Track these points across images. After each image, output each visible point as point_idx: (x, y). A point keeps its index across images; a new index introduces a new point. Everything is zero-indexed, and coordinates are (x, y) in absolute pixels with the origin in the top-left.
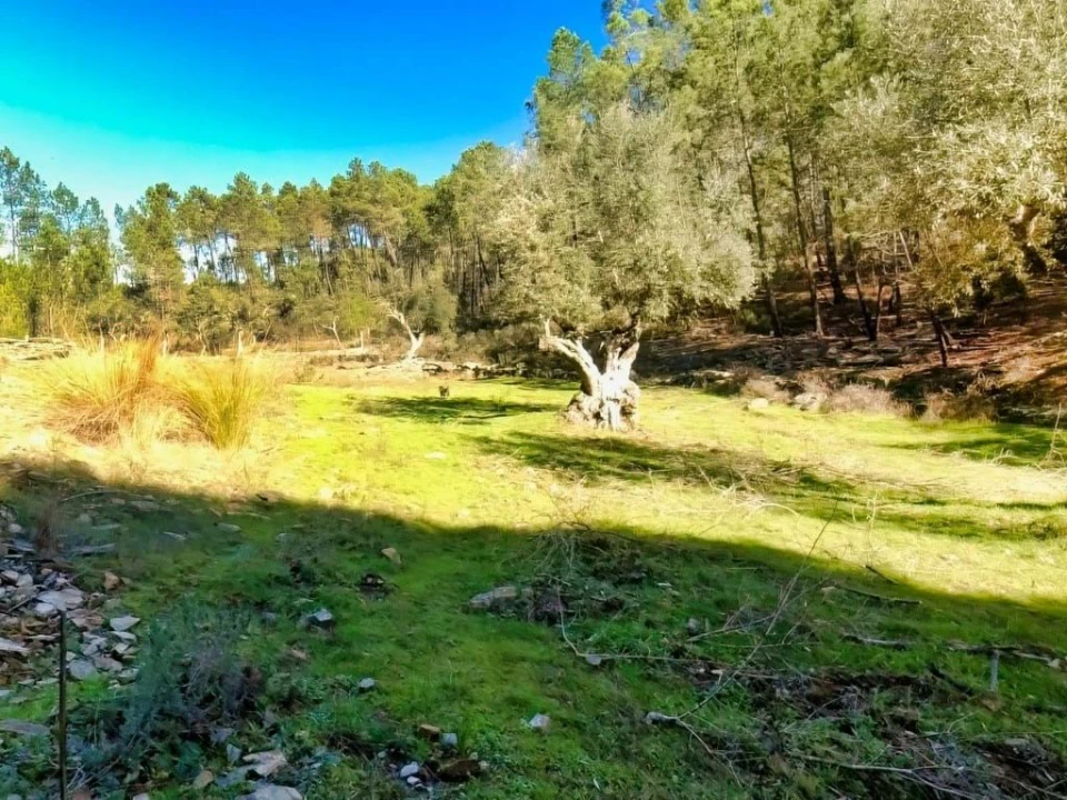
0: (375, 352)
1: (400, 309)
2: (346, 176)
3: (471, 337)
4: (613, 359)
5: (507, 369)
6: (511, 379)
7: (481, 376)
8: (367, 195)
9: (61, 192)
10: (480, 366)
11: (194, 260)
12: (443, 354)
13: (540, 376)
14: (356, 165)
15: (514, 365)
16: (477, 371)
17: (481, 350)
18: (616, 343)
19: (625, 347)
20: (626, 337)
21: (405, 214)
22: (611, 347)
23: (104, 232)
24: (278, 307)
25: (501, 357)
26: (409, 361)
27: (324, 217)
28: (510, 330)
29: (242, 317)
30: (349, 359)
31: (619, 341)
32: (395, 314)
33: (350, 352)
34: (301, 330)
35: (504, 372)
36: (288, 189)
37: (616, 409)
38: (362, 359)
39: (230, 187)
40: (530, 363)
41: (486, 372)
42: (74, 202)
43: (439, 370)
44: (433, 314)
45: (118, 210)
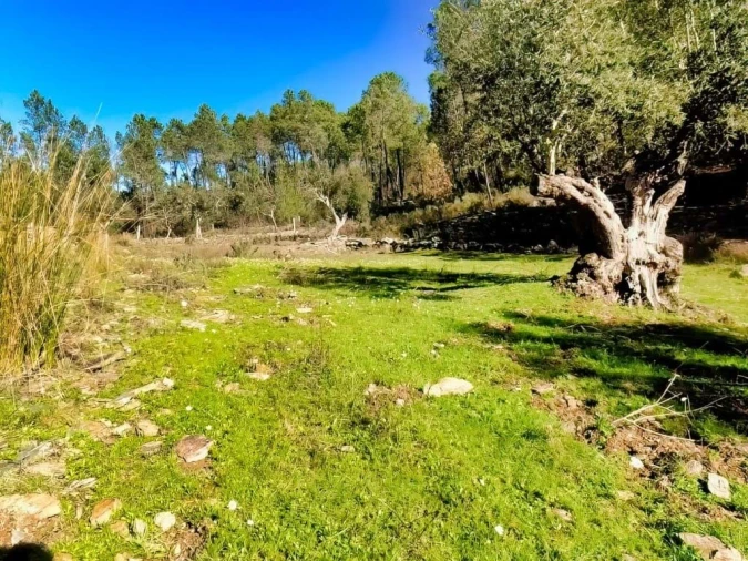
0: (304, 232)
1: (325, 194)
2: (281, 104)
3: (383, 219)
4: (642, 206)
5: (423, 242)
6: (427, 251)
7: (398, 249)
8: (298, 116)
9: (75, 123)
10: (397, 240)
11: (175, 173)
12: (362, 233)
13: (455, 248)
14: (289, 95)
15: (430, 239)
16: (394, 245)
17: (395, 228)
18: (646, 182)
19: (661, 189)
20: (662, 173)
21: (326, 129)
22: (638, 189)
23: (106, 151)
24: (231, 201)
25: (415, 232)
26: (333, 238)
27: (266, 135)
28: (419, 212)
29: (200, 207)
30: (283, 239)
31: (650, 179)
32: (322, 198)
33: (284, 234)
34: (248, 218)
35: (420, 246)
36: (240, 118)
37: (650, 277)
38: (294, 238)
39: (196, 115)
40: (444, 236)
41: (402, 246)
42: (84, 129)
43: (360, 245)
44: (355, 197)
45: (118, 136)
